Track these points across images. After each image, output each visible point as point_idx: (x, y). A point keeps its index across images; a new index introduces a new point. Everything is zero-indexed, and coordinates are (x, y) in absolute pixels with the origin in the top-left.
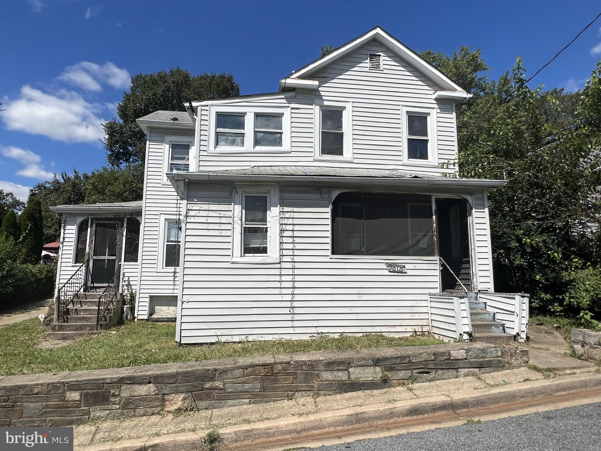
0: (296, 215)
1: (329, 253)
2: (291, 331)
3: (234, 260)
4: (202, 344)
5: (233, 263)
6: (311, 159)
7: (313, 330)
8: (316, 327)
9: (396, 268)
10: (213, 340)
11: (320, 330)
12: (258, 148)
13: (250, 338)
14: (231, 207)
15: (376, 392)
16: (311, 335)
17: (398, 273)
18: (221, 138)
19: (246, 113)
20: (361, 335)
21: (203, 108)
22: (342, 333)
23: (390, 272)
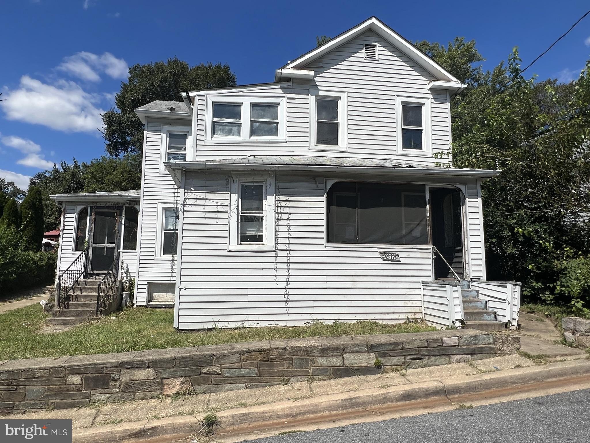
0: (291, 204)
1: (324, 241)
2: (286, 317)
3: (231, 248)
4: (199, 330)
5: (230, 251)
6: (307, 149)
7: (308, 317)
8: (311, 314)
9: (390, 257)
10: (211, 326)
11: (315, 317)
12: (254, 138)
13: (247, 325)
14: (227, 196)
15: (370, 377)
16: (306, 322)
17: (391, 261)
18: (217, 127)
19: (242, 103)
20: (355, 321)
21: (200, 98)
22: (336, 320)
23: (384, 260)
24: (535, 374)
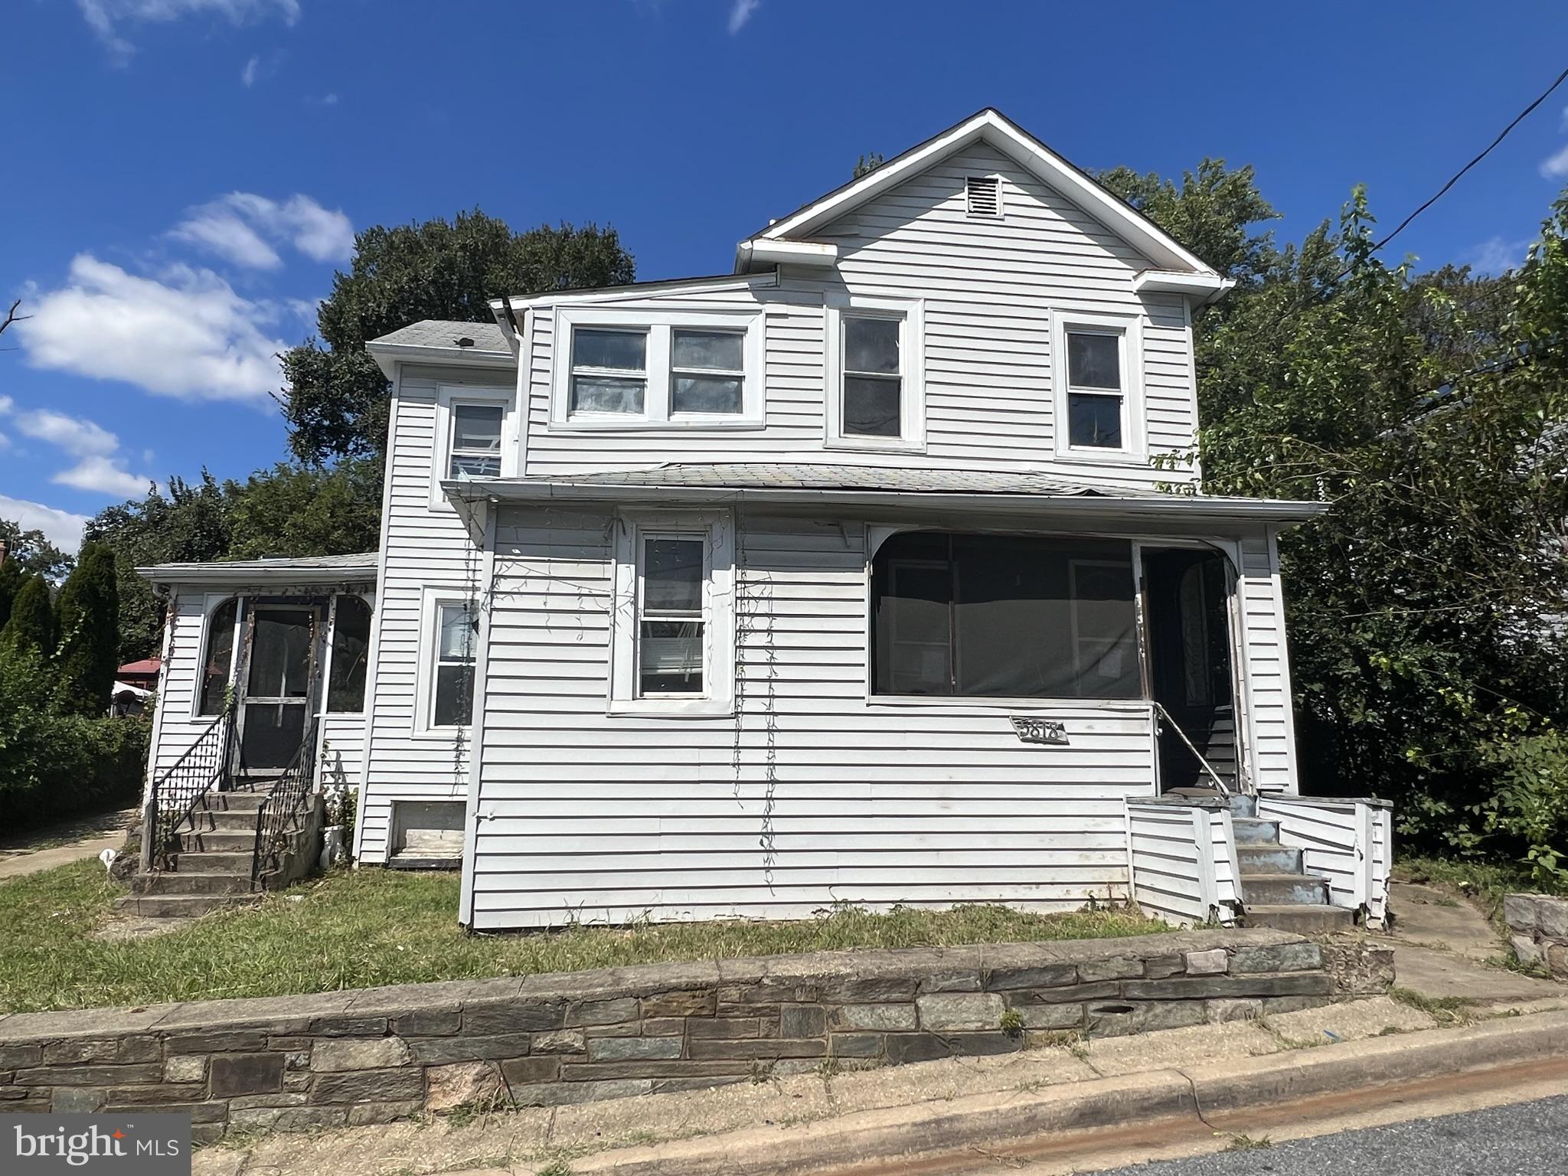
0: (778, 591)
1: (864, 690)
2: (764, 895)
3: (616, 707)
4: (528, 931)
5: (614, 715)
6: (818, 445)
7: (824, 895)
8: (831, 886)
9: (1041, 731)
10: (559, 919)
11: (840, 894)
12: (681, 418)
13: (656, 916)
14: (608, 570)
15: (988, 1061)
16: (816, 907)
17: (1046, 743)
18: (584, 390)
19: (649, 328)
20: (949, 907)
21: (538, 314)
22: (898, 903)
23: (1023, 740)
24: (1437, 1050)
